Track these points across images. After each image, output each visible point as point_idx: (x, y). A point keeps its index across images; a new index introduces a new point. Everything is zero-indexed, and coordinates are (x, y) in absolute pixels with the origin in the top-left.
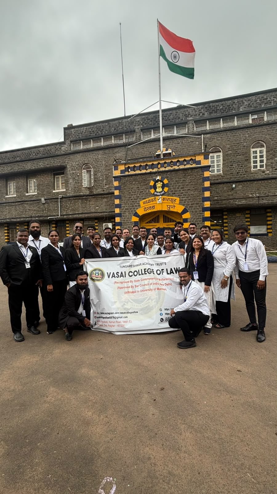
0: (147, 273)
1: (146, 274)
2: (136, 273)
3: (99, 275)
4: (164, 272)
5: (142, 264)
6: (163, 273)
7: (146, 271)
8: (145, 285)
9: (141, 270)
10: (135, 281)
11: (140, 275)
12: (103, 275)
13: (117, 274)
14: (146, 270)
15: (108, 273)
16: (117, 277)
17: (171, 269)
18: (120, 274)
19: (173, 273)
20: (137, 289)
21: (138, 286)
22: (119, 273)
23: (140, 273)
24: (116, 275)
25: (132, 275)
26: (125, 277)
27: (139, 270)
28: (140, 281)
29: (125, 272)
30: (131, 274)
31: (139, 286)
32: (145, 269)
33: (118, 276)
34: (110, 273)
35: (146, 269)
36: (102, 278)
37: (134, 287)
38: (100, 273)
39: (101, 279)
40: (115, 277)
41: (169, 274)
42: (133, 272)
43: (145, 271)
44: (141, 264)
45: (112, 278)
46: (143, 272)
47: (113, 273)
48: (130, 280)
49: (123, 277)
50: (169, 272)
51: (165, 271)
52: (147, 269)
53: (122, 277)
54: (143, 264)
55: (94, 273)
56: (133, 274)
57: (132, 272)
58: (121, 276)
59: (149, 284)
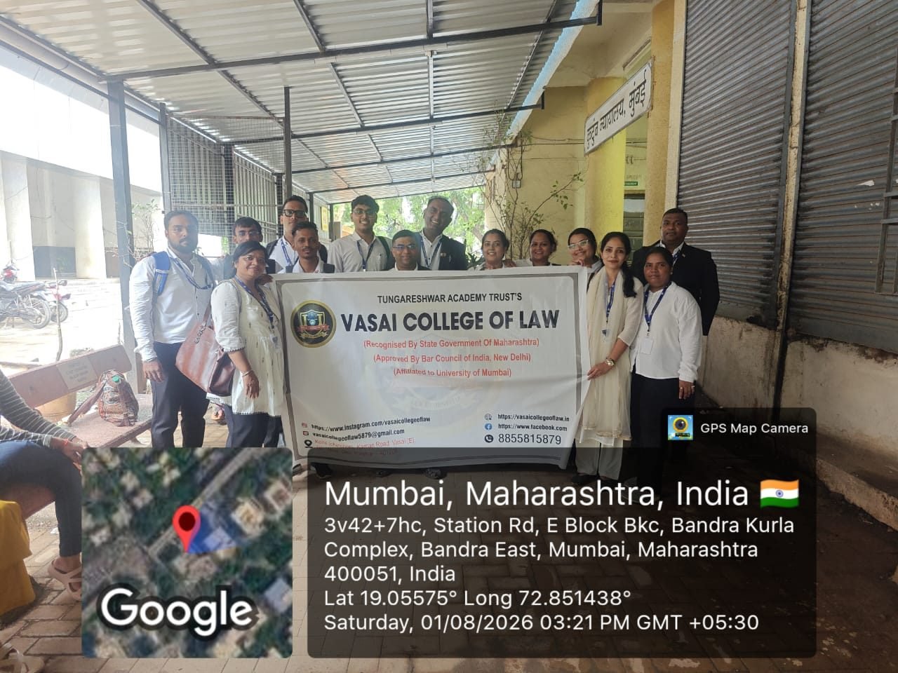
0: (460, 327)
1: (457, 328)
2: (425, 322)
3: (320, 324)
4: (512, 320)
5: (446, 299)
6: (510, 323)
7: (457, 321)
8: (450, 359)
9: (444, 315)
10: (423, 344)
11: (437, 328)
12: (328, 319)
13: (370, 321)
14: (456, 318)
15: (343, 316)
16: (370, 328)
17: (534, 314)
18: (378, 321)
19: (539, 326)
20: (428, 366)
21: (430, 359)
22: (375, 318)
23: (440, 323)
24: (367, 324)
25: (414, 327)
26: (395, 329)
27: (435, 315)
28: (438, 345)
29: (394, 316)
30: (411, 322)
31: (434, 360)
32: (454, 315)
33: (372, 327)
34: (351, 316)
35: (457, 314)
36: (329, 332)
37: (420, 359)
38: (320, 316)
39: (325, 334)
40: (365, 330)
41: (525, 326)
42: (417, 317)
43: (454, 321)
44: (443, 297)
45: (357, 329)
46: (449, 323)
47: (360, 318)
48: (407, 340)
49: (389, 330)
50: (527, 321)
51: (516, 317)
52: (460, 315)
53: (385, 330)
54: (450, 299)
55: (305, 316)
56: (416, 322)
57: (414, 318)
58: (382, 327)
59: (463, 357)
